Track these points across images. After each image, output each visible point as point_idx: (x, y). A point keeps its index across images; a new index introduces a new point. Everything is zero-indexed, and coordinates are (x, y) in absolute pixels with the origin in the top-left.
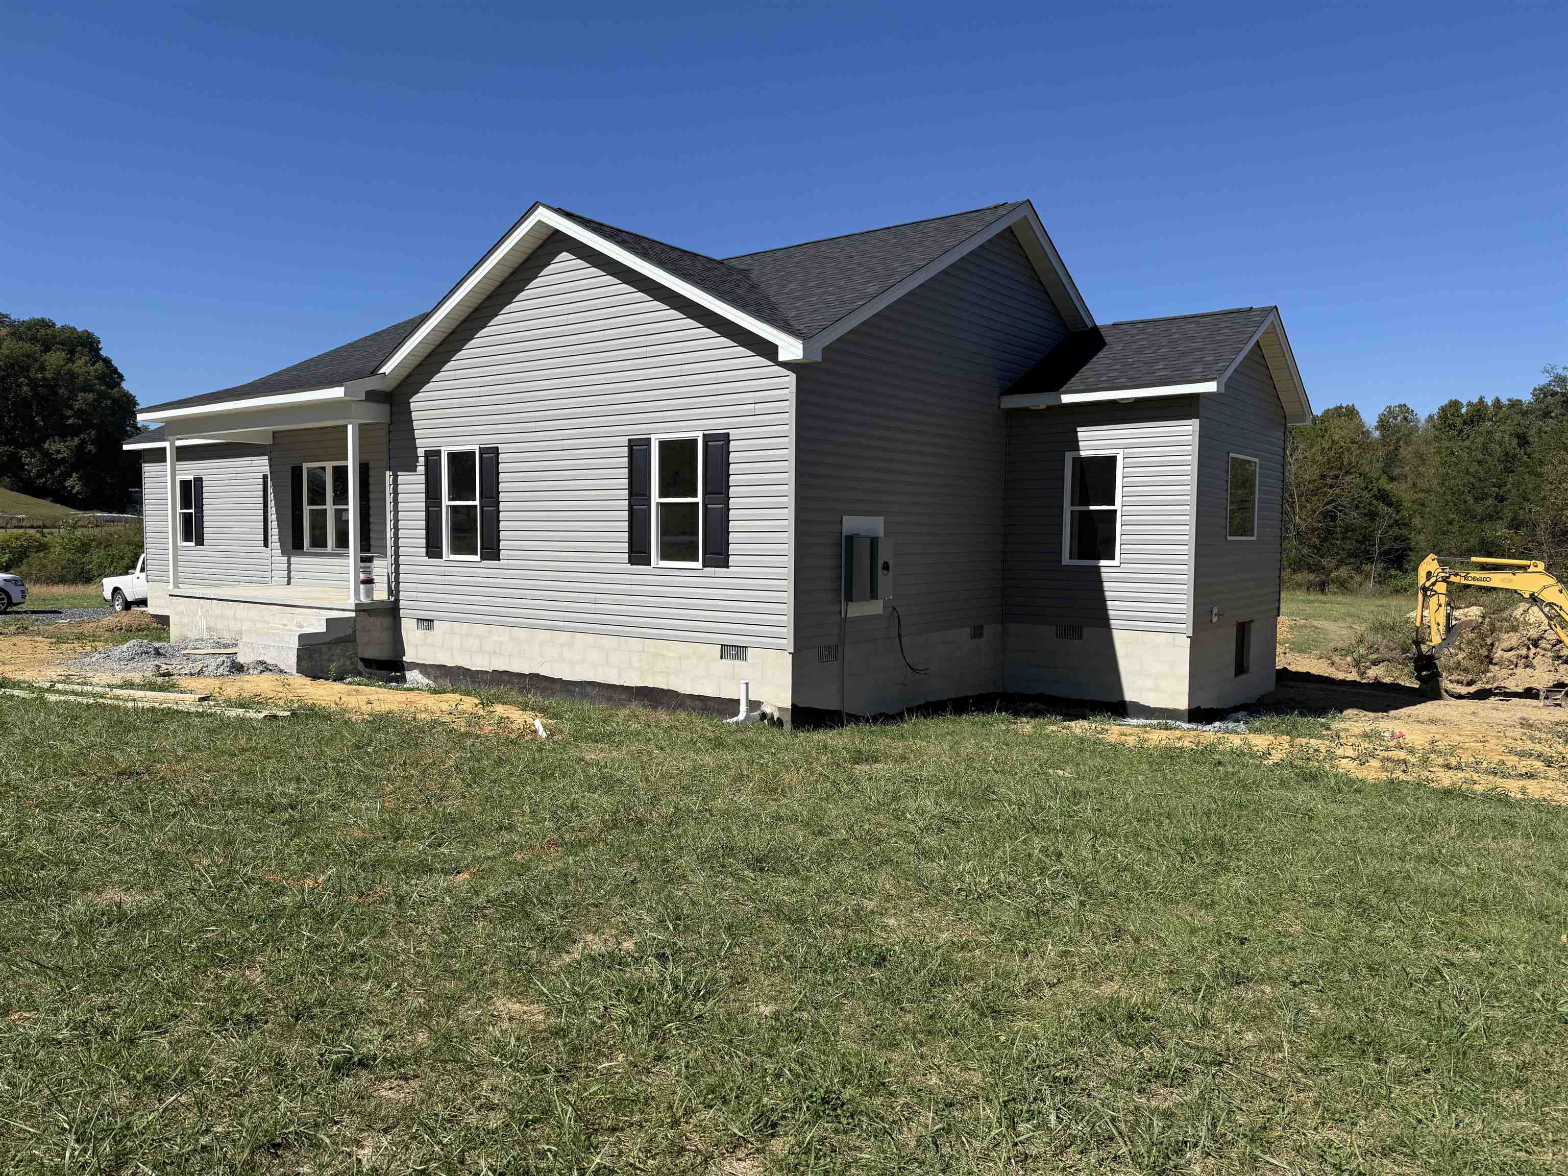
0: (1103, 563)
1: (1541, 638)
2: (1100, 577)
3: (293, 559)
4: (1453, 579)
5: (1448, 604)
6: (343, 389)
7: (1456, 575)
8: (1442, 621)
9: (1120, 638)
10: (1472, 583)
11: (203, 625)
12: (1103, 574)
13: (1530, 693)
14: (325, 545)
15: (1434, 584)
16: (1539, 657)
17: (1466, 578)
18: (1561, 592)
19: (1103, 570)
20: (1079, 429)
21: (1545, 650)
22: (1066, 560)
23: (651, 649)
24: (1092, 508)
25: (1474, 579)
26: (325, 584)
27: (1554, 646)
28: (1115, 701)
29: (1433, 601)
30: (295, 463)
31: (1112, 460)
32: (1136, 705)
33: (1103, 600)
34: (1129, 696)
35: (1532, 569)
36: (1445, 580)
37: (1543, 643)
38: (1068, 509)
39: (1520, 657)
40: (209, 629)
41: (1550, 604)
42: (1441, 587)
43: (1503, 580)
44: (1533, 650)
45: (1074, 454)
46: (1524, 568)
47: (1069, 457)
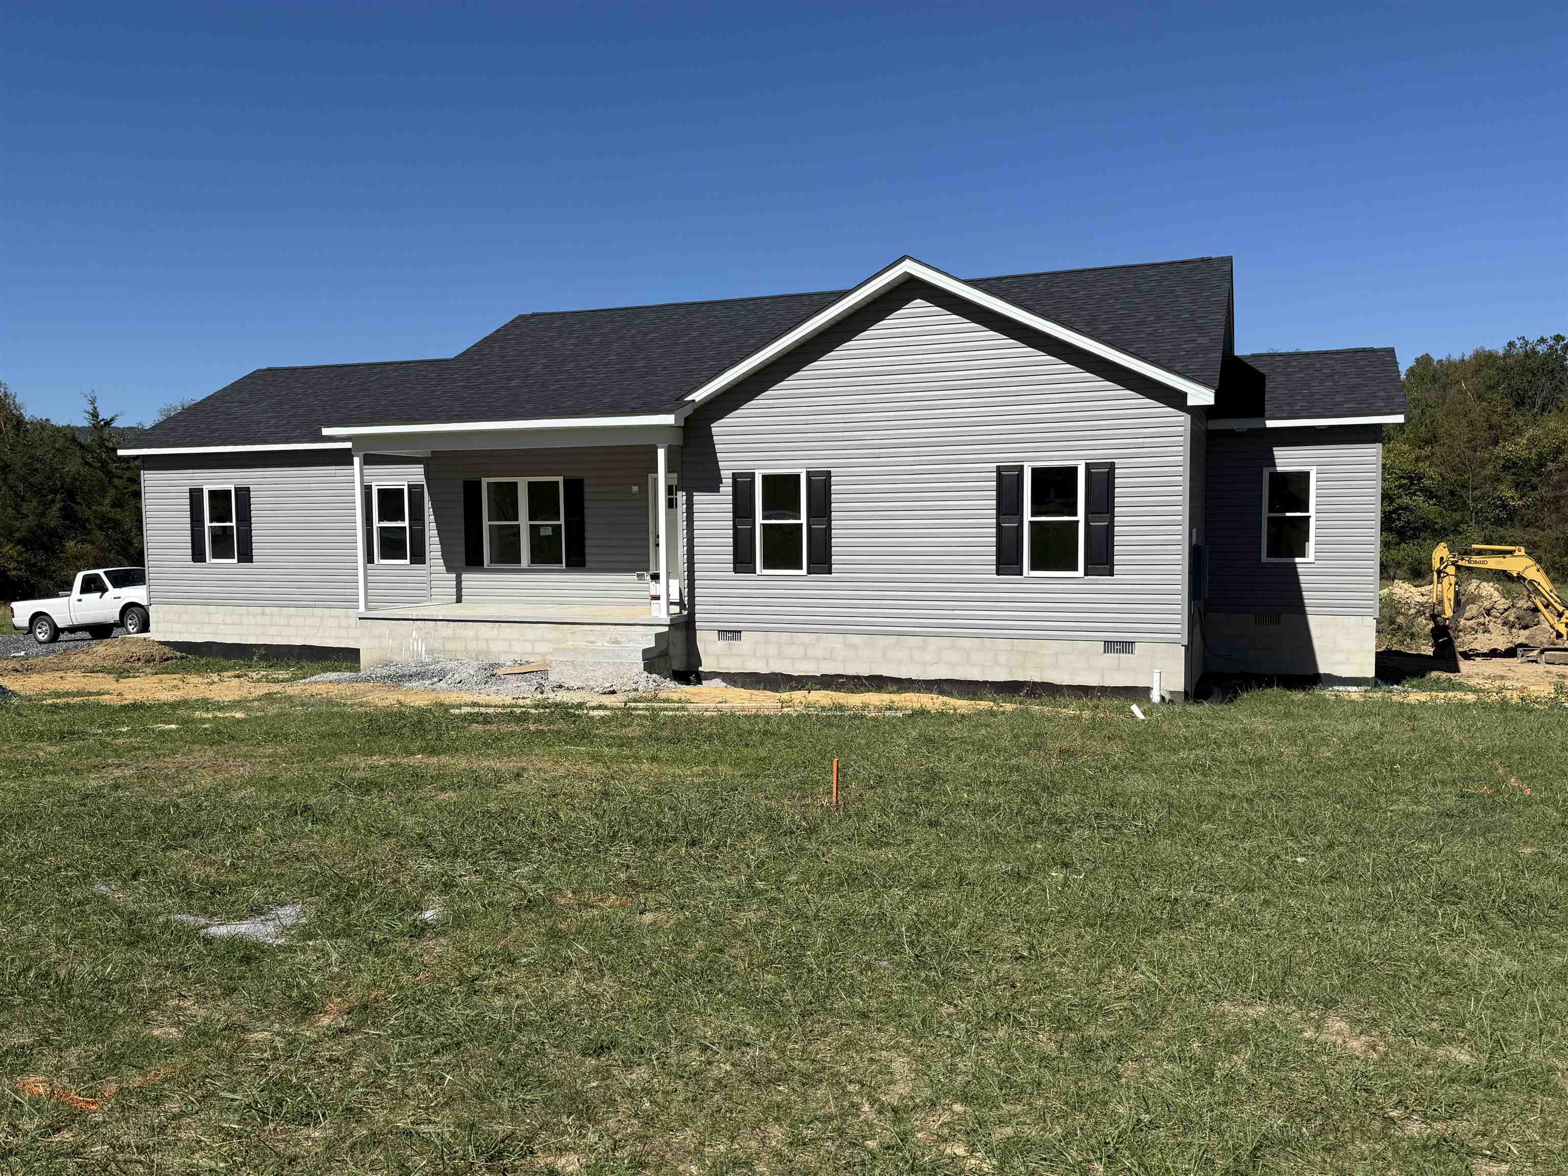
0: (1297, 560)
1: (1493, 607)
2: (1297, 572)
3: (464, 576)
4: (1460, 563)
5: (1456, 584)
6: (673, 416)
7: (1462, 559)
8: (1452, 596)
9: (1314, 622)
10: (1474, 565)
11: (421, 647)
12: (1299, 570)
13: (1494, 653)
14: (518, 561)
15: (1445, 567)
16: (1492, 623)
17: (1469, 562)
18: (1538, 570)
19: (1298, 566)
20: (1274, 449)
21: (1496, 617)
22: (1264, 559)
23: (1022, 648)
24: (1288, 514)
25: (1475, 562)
26: (524, 601)
27: (1502, 614)
28: (1311, 674)
29: (1446, 580)
30: (472, 477)
31: (1307, 475)
32: (1329, 676)
33: (1300, 591)
34: (1323, 668)
35: (1517, 553)
36: (1453, 564)
37: (1494, 612)
38: (1266, 514)
39: (1479, 624)
40: (430, 651)
41: (1531, 582)
42: (1451, 570)
43: (1497, 562)
44: (1488, 618)
45: (1271, 469)
46: (1511, 552)
47: (1266, 472)
